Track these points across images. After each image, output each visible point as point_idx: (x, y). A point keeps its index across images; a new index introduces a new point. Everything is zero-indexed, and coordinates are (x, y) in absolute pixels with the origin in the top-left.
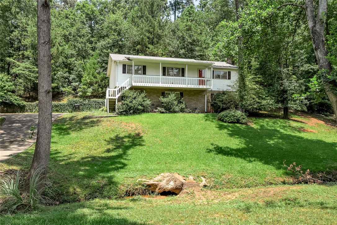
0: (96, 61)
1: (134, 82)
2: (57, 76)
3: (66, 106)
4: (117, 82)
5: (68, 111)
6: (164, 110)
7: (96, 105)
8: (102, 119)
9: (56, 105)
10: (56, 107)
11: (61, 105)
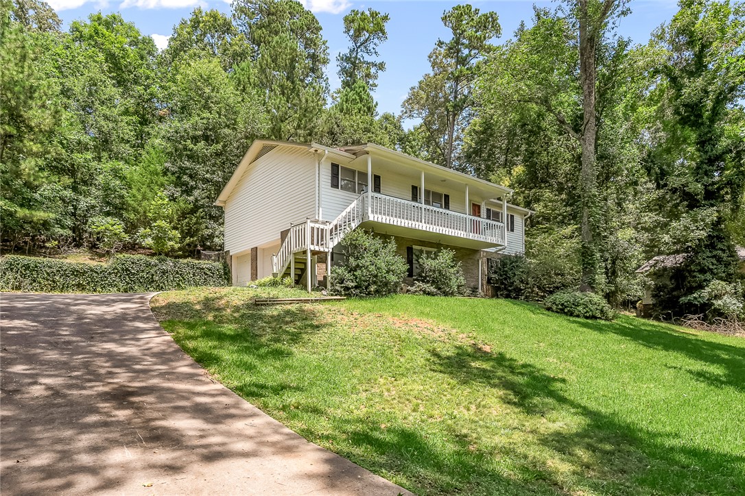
0: (159, 168)
1: (372, 212)
2: (41, 195)
3: (110, 274)
4: (321, 209)
5: (115, 289)
6: (433, 289)
7: (194, 275)
8: (308, 307)
9: (77, 271)
10: (76, 276)
11: (92, 271)
